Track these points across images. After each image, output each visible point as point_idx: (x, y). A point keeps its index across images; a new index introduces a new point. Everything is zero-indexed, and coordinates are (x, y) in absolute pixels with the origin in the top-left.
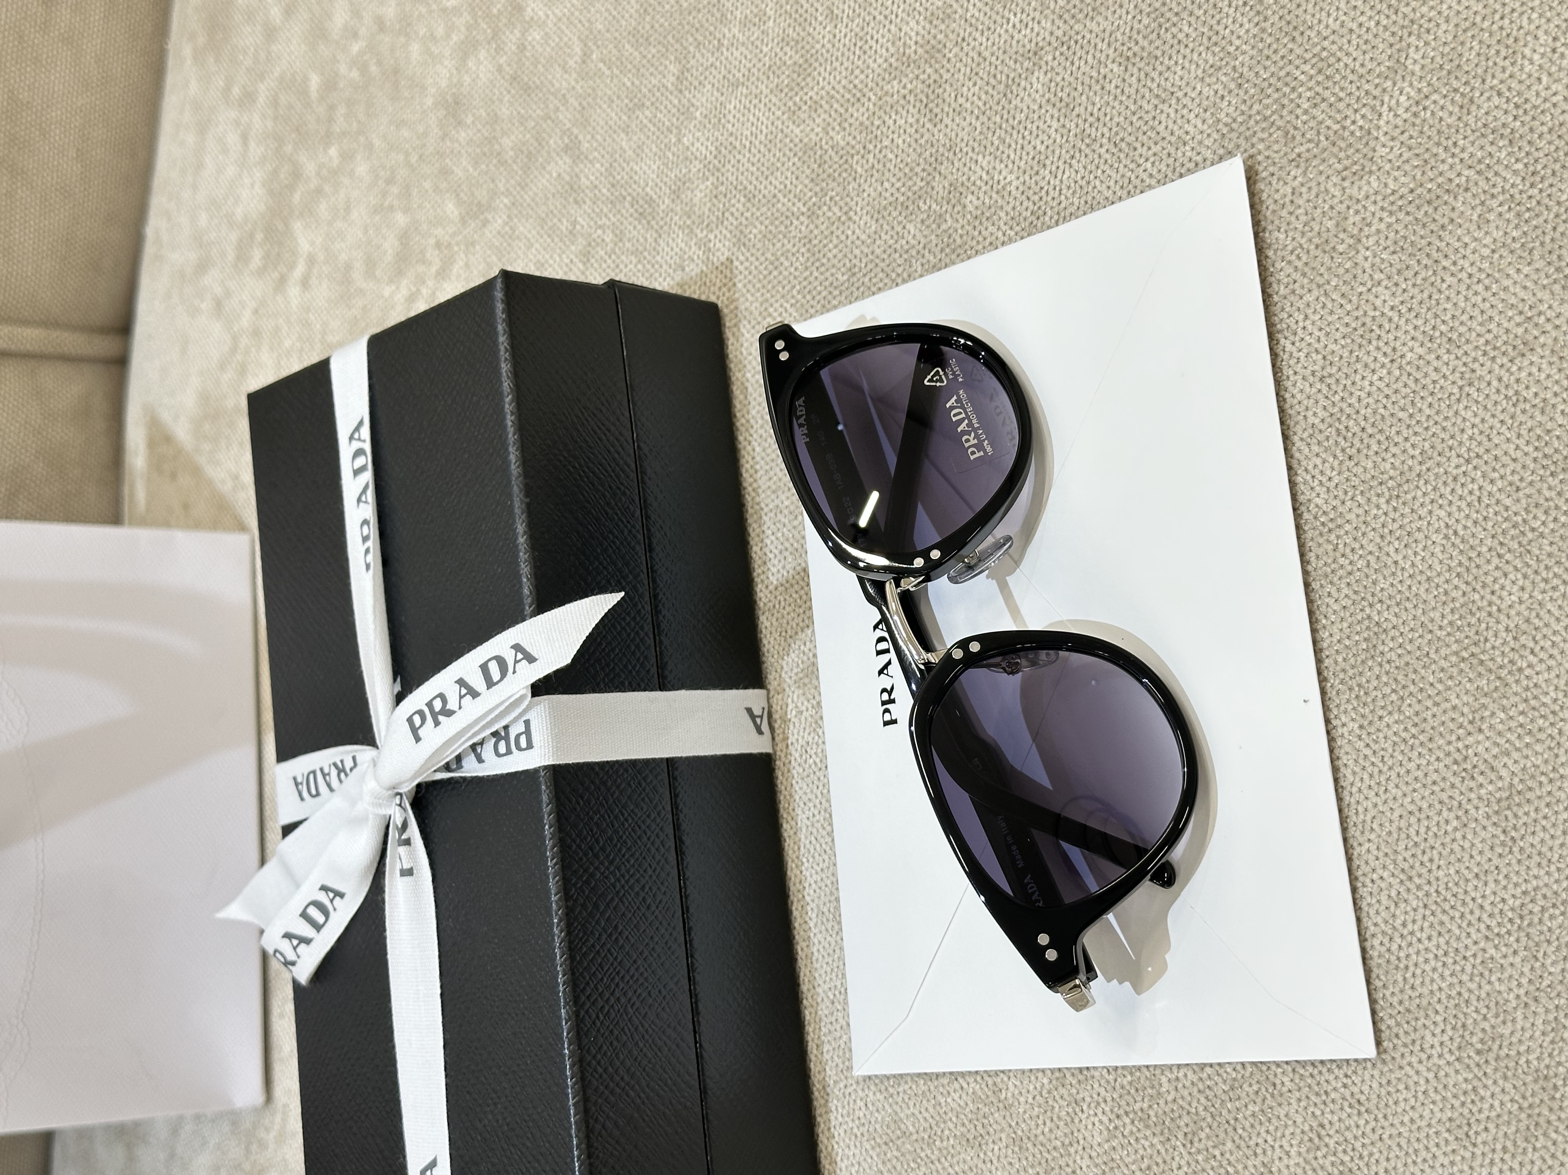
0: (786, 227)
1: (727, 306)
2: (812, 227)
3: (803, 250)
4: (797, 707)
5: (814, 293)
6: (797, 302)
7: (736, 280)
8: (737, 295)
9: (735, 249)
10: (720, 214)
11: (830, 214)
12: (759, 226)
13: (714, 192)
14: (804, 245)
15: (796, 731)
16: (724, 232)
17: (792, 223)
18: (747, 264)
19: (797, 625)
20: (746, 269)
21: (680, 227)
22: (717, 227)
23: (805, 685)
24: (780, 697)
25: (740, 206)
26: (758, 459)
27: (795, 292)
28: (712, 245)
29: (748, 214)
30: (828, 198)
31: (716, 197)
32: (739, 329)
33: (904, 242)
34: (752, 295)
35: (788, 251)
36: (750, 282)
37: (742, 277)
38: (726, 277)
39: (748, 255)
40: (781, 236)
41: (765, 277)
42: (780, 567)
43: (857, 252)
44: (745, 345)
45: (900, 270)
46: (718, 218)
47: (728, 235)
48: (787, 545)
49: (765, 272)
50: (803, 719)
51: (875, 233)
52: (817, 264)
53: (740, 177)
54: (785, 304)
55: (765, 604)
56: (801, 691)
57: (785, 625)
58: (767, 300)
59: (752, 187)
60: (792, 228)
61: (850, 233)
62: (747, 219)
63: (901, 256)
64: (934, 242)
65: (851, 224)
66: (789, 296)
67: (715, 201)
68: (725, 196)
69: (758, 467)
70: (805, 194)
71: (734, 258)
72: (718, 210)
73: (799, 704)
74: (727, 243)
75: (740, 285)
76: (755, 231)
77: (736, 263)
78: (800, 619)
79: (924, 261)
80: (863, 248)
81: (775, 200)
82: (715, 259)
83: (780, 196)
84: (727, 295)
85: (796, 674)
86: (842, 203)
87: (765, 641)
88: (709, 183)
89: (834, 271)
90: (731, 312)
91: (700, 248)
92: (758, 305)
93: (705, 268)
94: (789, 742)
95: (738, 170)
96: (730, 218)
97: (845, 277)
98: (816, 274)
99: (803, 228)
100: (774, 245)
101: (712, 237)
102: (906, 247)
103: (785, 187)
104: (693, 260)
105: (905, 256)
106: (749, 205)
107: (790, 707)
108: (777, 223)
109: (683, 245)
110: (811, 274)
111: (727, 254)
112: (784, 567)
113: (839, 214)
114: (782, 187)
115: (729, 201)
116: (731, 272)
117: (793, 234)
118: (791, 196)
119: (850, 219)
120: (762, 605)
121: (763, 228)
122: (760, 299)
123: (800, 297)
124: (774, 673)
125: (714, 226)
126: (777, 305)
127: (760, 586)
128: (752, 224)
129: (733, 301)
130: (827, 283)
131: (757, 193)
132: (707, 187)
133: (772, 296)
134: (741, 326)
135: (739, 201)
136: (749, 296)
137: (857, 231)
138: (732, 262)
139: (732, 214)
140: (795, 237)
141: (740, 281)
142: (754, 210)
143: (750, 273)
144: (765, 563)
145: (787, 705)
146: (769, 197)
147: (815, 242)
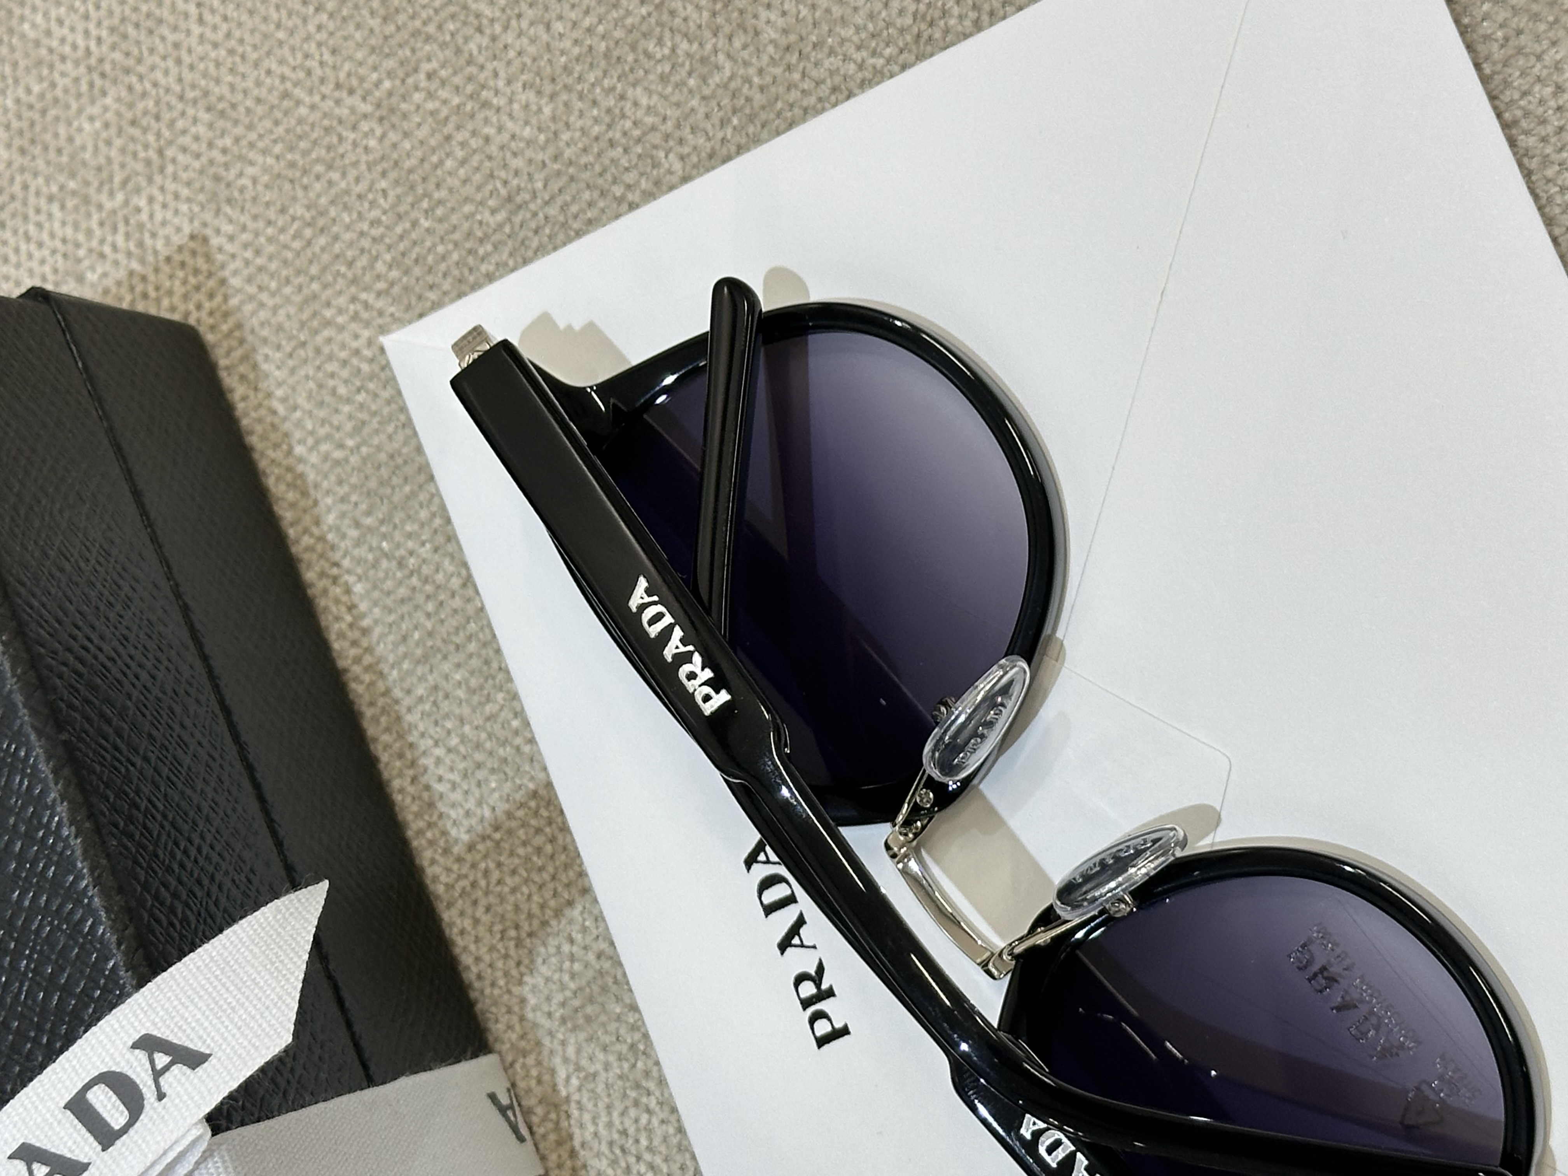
0: (329, 148)
1: (213, 328)
2: (393, 137)
3: (383, 184)
4: (578, 1068)
5: (430, 259)
6: (392, 284)
7: (226, 273)
8: (234, 302)
9: (208, 216)
10: (152, 154)
11: (430, 106)
12: (260, 159)
13: (129, 115)
14: (384, 174)
15: (587, 1117)
16: (171, 186)
17: (341, 139)
18: (246, 237)
19: (542, 907)
20: (245, 246)
21: (51, 199)
22: (150, 180)
23: (588, 1019)
24: (531, 1060)
25: (201, 129)
26: (363, 607)
27: (380, 267)
28: (144, 217)
29: (228, 141)
30: (422, 76)
31: (133, 123)
32: (255, 367)
33: (628, 124)
34: (273, 294)
35: (347, 192)
36: (260, 269)
37: (237, 264)
38: (196, 272)
39: (245, 219)
40: (319, 168)
41: (298, 254)
42: (471, 804)
43: (517, 163)
44: (279, 393)
45: (630, 178)
46: (148, 163)
47: (185, 192)
48: (479, 756)
49: (297, 245)
50: (600, 1088)
51: (554, 119)
52: (425, 204)
53: (188, 76)
54: (364, 296)
55: (449, 887)
56: (582, 1036)
57: (510, 916)
58: (315, 297)
59: (225, 90)
60: (347, 146)
61: (489, 131)
62: (224, 151)
63: (626, 151)
64: (702, 111)
65: (490, 113)
66: (367, 278)
67: (136, 132)
68: (158, 118)
69: (365, 623)
70: (362, 80)
71: (209, 232)
72: (146, 147)
73: (584, 1062)
74: (184, 208)
75: (235, 282)
76: (250, 171)
77: (215, 241)
78: (548, 894)
79: (686, 150)
80: (529, 153)
81: (286, 103)
82: (160, 244)
83: (298, 92)
84: (207, 305)
85: (563, 1004)
86: (458, 80)
87: (466, 960)
88: (108, 101)
89: (467, 209)
90: (229, 335)
91: (115, 229)
92: (292, 310)
93: (135, 265)
94: (577, 1143)
95: (179, 62)
96: (181, 158)
97: (501, 216)
98: (425, 224)
99: (372, 143)
100: (306, 188)
101: (142, 203)
102: (637, 133)
103: (309, 73)
104: (102, 256)
105: (639, 150)
106: (221, 124)
107: (562, 1074)
108: (303, 144)
109: (69, 231)
110: (415, 224)
111: (187, 230)
112: (479, 804)
113: (456, 101)
114: (301, 75)
115: (172, 123)
116: (208, 258)
117: (350, 158)
118: (327, 89)
119: (486, 104)
120: (440, 889)
121: (270, 161)
122: (298, 299)
123: (394, 274)
124: (504, 1019)
125: (142, 181)
126: (342, 301)
127: (428, 854)
128: (241, 158)
129: (226, 315)
130: (457, 236)
131: (240, 97)
132: (106, 109)
133: (325, 286)
134: (260, 358)
135: (195, 121)
136: (264, 297)
137: (510, 125)
138: (205, 240)
139: (184, 150)
140: (355, 164)
141: (235, 273)
142: (239, 130)
143: (258, 253)
144: (431, 805)
145: (553, 1072)
146: (274, 99)
147: (408, 164)
